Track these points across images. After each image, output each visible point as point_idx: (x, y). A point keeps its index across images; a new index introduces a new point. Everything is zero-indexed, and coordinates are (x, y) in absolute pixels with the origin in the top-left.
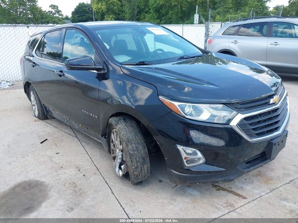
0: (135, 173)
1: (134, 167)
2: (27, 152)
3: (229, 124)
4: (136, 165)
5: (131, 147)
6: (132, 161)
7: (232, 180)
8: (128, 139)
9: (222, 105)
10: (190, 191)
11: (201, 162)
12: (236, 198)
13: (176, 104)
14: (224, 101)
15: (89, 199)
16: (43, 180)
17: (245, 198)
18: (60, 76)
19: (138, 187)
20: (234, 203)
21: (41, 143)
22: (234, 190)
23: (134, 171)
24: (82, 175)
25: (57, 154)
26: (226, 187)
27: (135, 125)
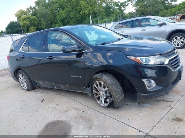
0: (119, 101)
1: (118, 98)
2: (36, 108)
3: (164, 64)
4: (119, 96)
5: (114, 87)
6: (116, 95)
7: (168, 93)
8: (111, 83)
9: (158, 56)
10: (145, 105)
11: (154, 86)
12: (169, 103)
13: (139, 58)
14: (159, 53)
15: (96, 121)
16: (61, 119)
17: (173, 102)
18: (50, 59)
19: (117, 109)
20: (170, 105)
21: (42, 102)
22: (165, 100)
23: (118, 100)
24: (81, 112)
25: (57, 105)
26: (161, 100)
27: (112, 76)
